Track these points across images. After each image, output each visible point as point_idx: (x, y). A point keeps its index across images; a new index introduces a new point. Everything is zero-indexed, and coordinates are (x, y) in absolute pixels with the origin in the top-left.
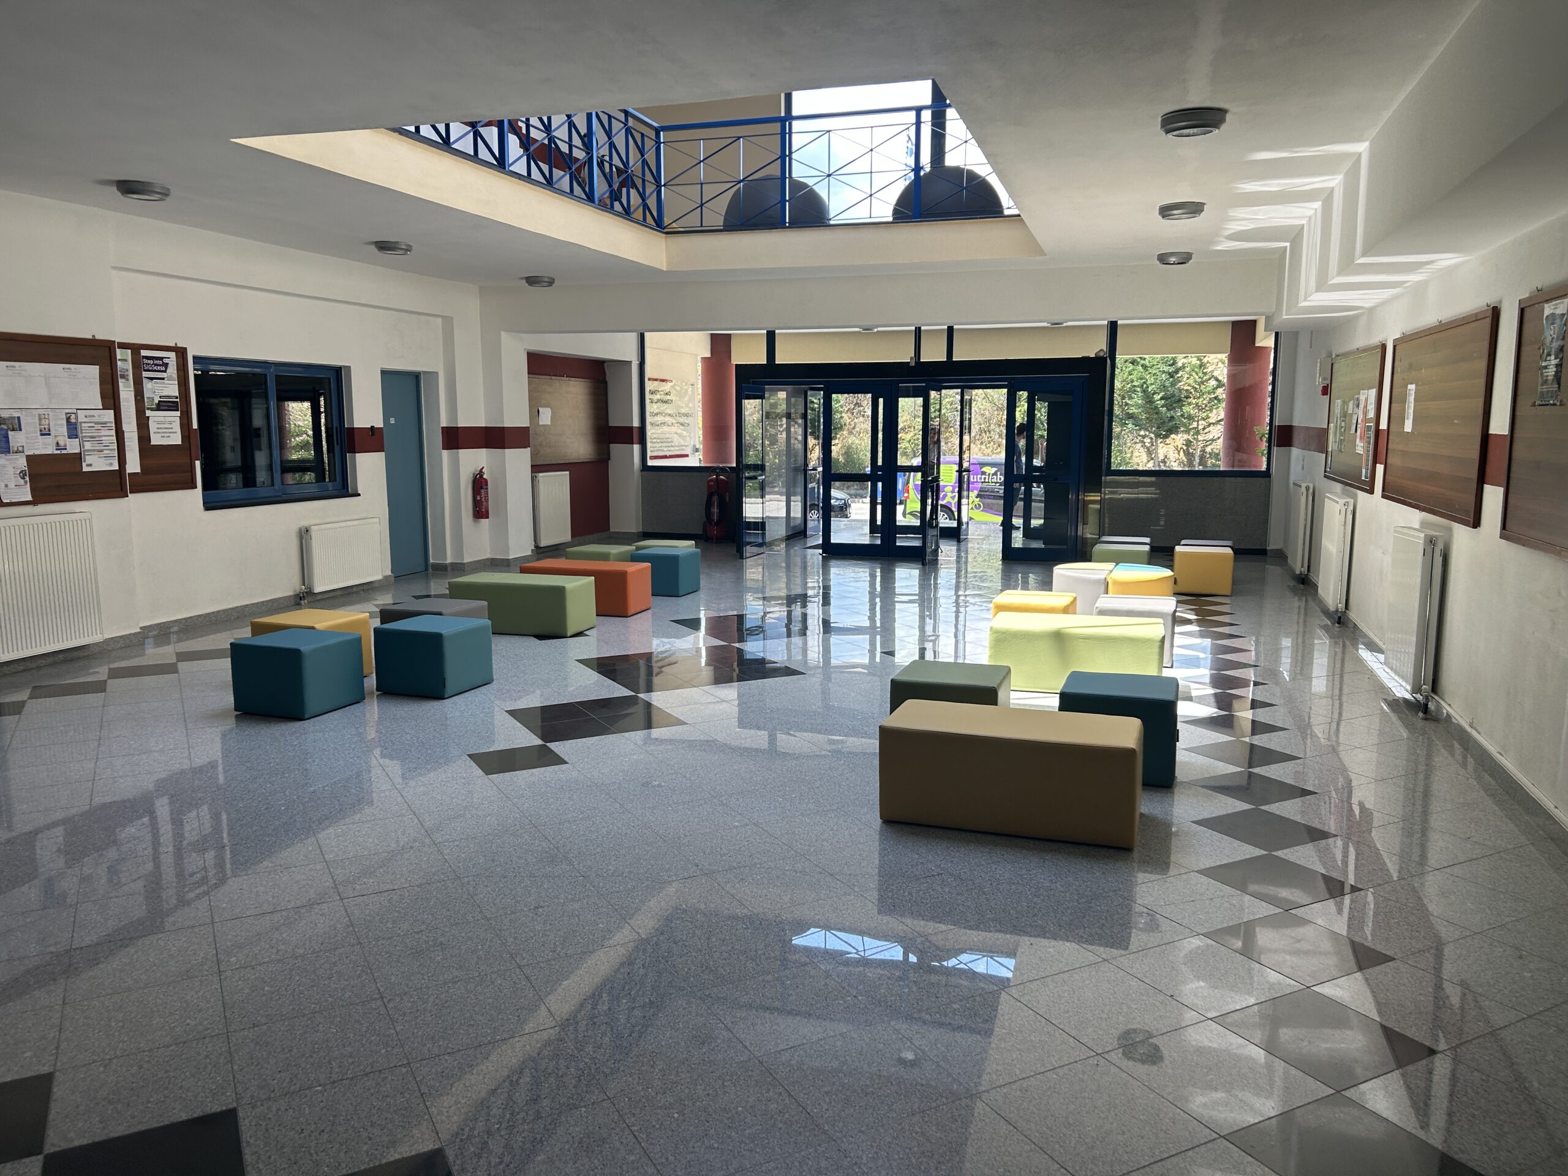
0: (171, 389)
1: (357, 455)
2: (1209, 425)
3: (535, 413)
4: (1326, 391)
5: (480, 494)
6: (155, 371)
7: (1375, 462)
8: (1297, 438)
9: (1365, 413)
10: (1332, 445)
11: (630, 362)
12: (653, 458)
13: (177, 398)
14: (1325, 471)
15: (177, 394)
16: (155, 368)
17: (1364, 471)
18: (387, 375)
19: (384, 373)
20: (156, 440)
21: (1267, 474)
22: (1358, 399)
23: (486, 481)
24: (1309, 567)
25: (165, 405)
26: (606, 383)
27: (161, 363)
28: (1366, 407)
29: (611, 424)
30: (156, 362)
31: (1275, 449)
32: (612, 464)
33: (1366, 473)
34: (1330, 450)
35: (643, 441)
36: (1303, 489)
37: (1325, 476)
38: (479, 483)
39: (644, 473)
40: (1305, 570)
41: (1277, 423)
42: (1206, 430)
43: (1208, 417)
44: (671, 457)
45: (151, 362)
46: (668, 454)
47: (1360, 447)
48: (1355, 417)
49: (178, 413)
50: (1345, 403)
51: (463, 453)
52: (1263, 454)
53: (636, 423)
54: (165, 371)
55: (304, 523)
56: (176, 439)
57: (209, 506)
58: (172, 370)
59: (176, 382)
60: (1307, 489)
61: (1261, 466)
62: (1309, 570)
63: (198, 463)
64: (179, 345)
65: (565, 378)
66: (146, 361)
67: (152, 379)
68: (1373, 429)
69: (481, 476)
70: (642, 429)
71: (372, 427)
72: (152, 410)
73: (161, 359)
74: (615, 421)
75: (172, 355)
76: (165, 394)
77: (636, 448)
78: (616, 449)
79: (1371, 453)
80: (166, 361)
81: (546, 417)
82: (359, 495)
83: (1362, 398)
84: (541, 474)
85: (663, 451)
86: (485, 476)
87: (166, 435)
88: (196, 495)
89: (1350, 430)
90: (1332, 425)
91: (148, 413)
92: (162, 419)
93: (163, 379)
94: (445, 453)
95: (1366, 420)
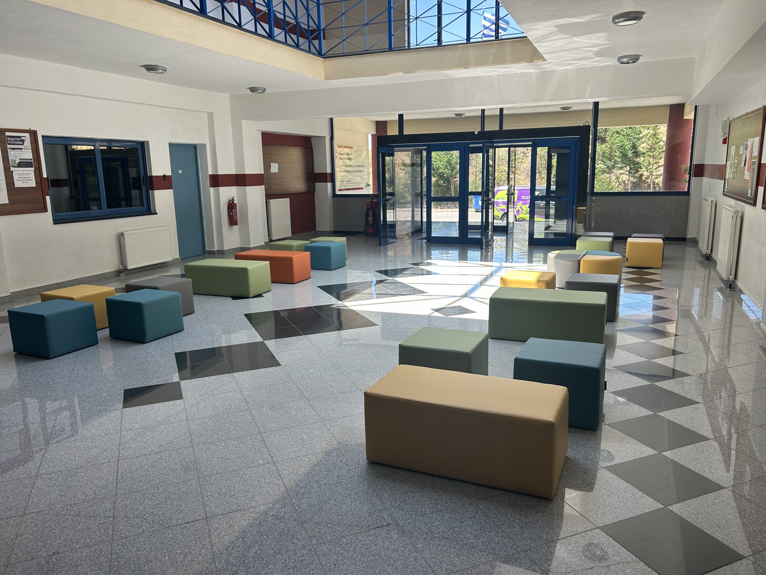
0: (28, 155)
1: (155, 191)
2: (659, 167)
3: (267, 166)
4: (725, 141)
5: (232, 212)
6: (15, 144)
7: (758, 184)
8: (707, 171)
9: (751, 153)
10: (729, 174)
11: (324, 137)
12: (340, 190)
13: (31, 160)
14: (724, 191)
15: (32, 158)
16: (16, 143)
17: (749, 191)
18: (173, 146)
19: (171, 145)
20: (18, 184)
21: (688, 193)
22: (746, 144)
23: (236, 204)
24: (712, 250)
25: (23, 164)
26: (312, 149)
27: (19, 139)
28: (752, 149)
29: (315, 172)
30: (16, 139)
31: (693, 179)
32: (316, 194)
33: (751, 192)
34: (727, 178)
35: (333, 181)
36: (709, 203)
37: (724, 194)
38: (231, 206)
39: (334, 198)
40: (709, 252)
41: (695, 162)
42: (657, 170)
43: (659, 162)
44: (352, 189)
45: (13, 139)
46: (351, 187)
47: (747, 175)
48: (744, 156)
49: (33, 169)
50: (737, 148)
51: (221, 189)
52: (686, 181)
53: (329, 171)
54: (23, 144)
55: (121, 230)
56: (32, 184)
57: (57, 221)
58: (28, 143)
59: (31, 151)
60: (712, 202)
61: (684, 189)
62: (711, 252)
63: (48, 198)
64: (32, 129)
65: (286, 147)
66: (9, 139)
67: (14, 149)
68: (757, 163)
69: (233, 202)
70: (333, 175)
71: (164, 175)
72: (15, 167)
73: (20, 137)
74: (317, 170)
75: (27, 135)
76: (23, 157)
77: (329, 185)
78: (319, 185)
79: (755, 180)
80: (23, 138)
81: (274, 168)
82: (157, 214)
83: (750, 143)
84: (271, 200)
85: (348, 186)
86: (235, 202)
87: (25, 181)
88: (48, 216)
89: (740, 165)
90: (728, 163)
91: (12, 169)
92: (22, 172)
93: (22, 149)
94: (212, 189)
95: (751, 157)
